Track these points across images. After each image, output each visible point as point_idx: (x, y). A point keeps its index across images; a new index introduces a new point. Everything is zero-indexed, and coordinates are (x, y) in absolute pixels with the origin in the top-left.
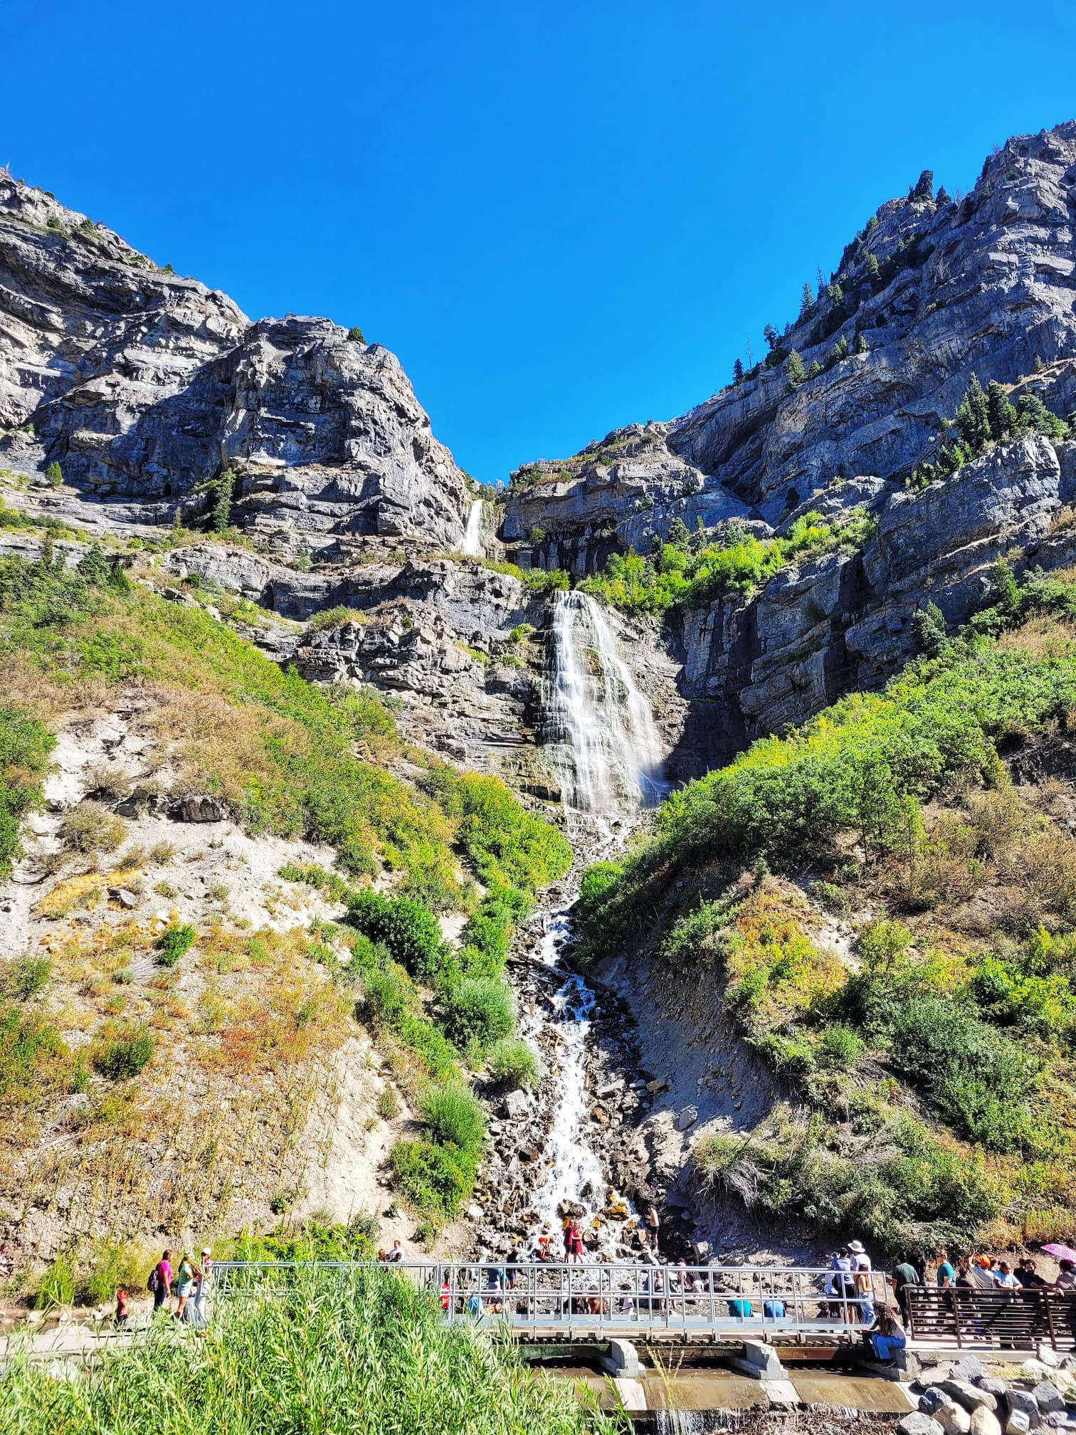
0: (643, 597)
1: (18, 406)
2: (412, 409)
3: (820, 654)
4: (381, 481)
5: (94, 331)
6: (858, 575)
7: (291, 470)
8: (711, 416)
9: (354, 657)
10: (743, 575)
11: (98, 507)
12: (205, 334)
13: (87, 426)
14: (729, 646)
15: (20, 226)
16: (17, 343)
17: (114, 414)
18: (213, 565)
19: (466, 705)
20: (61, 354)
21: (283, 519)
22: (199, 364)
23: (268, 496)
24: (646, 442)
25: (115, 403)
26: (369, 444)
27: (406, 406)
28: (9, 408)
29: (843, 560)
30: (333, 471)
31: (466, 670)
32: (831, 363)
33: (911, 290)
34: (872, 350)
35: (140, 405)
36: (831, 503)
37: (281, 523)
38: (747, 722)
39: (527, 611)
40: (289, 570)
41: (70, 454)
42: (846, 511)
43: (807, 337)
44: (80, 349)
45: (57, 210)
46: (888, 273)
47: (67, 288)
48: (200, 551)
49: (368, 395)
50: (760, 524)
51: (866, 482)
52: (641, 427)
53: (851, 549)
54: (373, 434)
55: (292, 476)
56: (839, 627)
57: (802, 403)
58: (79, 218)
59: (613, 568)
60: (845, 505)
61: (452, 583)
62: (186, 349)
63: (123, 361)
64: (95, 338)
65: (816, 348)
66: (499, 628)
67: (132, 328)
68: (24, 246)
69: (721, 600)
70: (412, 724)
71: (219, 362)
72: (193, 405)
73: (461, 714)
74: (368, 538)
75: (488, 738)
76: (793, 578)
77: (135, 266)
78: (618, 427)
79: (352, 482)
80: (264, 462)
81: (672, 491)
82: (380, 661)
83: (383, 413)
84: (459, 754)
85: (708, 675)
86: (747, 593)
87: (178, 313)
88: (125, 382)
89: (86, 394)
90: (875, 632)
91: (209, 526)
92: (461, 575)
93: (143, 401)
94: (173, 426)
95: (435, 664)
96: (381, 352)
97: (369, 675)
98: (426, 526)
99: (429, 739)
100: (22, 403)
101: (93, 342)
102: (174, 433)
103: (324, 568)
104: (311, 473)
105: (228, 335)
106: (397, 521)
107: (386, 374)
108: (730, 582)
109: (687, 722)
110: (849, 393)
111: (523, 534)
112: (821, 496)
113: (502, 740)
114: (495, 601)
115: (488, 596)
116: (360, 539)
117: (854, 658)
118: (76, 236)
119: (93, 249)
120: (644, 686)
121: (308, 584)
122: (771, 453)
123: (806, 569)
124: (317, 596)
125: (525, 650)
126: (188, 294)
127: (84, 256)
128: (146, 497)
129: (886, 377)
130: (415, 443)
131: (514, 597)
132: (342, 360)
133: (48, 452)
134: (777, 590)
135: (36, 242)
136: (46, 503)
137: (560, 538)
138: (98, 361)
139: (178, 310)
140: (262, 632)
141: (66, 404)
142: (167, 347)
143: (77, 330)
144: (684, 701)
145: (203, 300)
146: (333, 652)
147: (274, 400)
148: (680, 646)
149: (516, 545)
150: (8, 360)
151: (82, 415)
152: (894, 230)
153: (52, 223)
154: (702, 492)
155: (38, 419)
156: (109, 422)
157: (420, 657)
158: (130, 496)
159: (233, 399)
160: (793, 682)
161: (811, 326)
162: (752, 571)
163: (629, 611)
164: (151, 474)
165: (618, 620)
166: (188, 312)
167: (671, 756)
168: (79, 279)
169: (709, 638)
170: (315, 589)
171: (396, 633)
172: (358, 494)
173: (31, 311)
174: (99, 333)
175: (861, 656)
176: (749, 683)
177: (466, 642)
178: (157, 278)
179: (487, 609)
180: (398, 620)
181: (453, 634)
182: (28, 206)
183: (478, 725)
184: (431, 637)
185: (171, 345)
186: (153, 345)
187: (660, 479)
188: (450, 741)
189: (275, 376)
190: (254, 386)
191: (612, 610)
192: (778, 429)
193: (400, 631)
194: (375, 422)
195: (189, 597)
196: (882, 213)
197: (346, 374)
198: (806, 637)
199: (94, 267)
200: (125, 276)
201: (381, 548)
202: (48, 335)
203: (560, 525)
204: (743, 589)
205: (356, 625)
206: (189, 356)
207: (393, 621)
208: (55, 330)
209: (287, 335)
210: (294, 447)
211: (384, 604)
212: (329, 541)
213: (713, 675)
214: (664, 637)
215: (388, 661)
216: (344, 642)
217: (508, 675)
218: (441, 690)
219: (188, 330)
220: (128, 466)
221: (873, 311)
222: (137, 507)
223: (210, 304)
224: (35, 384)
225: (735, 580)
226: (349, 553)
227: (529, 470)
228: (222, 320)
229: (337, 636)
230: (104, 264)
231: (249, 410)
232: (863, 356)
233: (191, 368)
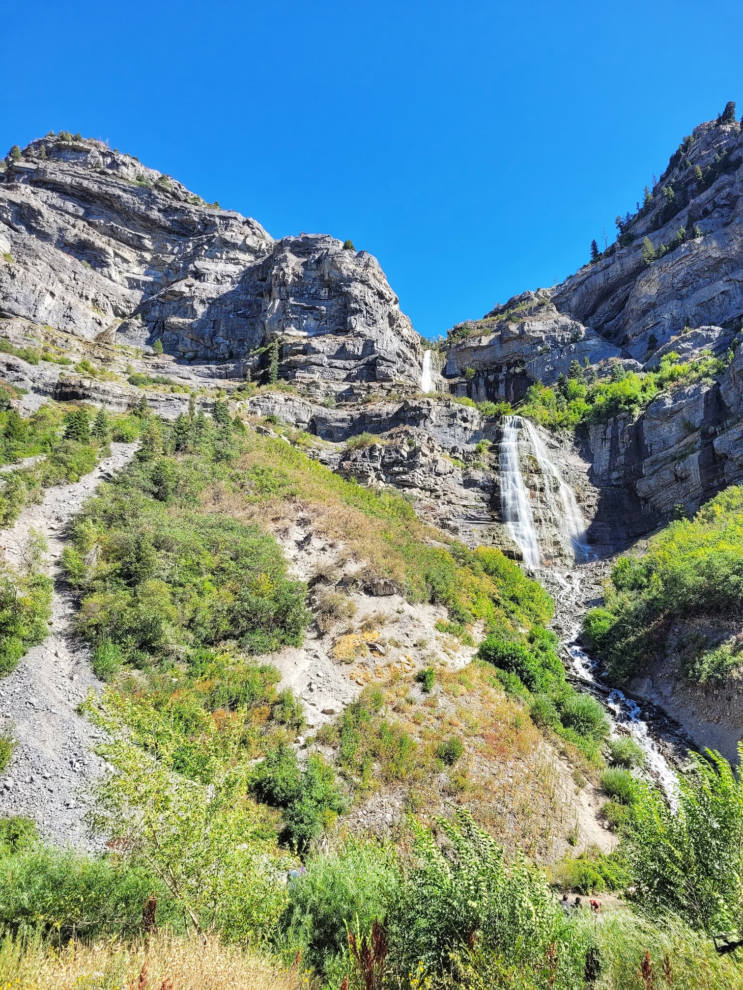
0: (561, 418)
1: (129, 302)
2: (387, 293)
3: (695, 456)
4: (375, 344)
5: (173, 250)
6: (717, 400)
7: (314, 339)
8: (581, 283)
9: (379, 467)
10: (630, 401)
11: (188, 368)
12: (246, 249)
13: (175, 314)
14: (624, 450)
15: (121, 182)
16: (125, 261)
17: (192, 306)
18: (277, 407)
19: (452, 496)
20: (153, 266)
21: (313, 373)
22: (243, 269)
23: (302, 358)
24: (541, 305)
25: (192, 298)
26: (363, 319)
27: (384, 291)
28: (123, 304)
29: (705, 389)
30: (342, 339)
31: (450, 473)
32: (674, 246)
33: (728, 190)
34: (705, 235)
35: (208, 299)
36: (684, 345)
37: (312, 376)
38: (642, 503)
39: (485, 430)
40: (323, 408)
41: (165, 333)
42: (696, 351)
43: (649, 224)
44: (164, 262)
45: (141, 169)
46: (710, 179)
47: (153, 222)
48: (268, 398)
49: (360, 286)
50: (633, 361)
51: (708, 330)
52: (533, 293)
53: (710, 381)
54: (365, 312)
55: (316, 343)
56: (708, 437)
57: (655, 274)
58: (156, 174)
59: (531, 397)
60: (694, 347)
61: (434, 414)
62: (234, 259)
63: (194, 269)
64: (173, 254)
65: (657, 232)
66: (467, 443)
67: (198, 247)
68: (124, 195)
69: (615, 418)
70: (424, 511)
71: (257, 268)
72: (242, 297)
73: (450, 502)
74: (371, 384)
75: (468, 518)
76: (669, 402)
77: (196, 204)
78: (516, 294)
79: (356, 346)
80: (294, 335)
81: (563, 339)
82: (396, 469)
83: (371, 299)
84: (455, 530)
85: (610, 470)
86: (634, 413)
87: (227, 235)
88: (197, 283)
89: (173, 293)
90: (736, 440)
91: (265, 379)
92: (439, 408)
93: (210, 296)
94: (230, 312)
95: (431, 470)
96: (366, 256)
97: (389, 479)
98: (406, 373)
99: (436, 521)
100: (131, 300)
101: (173, 257)
102: (231, 316)
103: (345, 405)
104: (327, 341)
105: (260, 248)
106: (389, 372)
107: (370, 270)
108: (621, 406)
109: (600, 503)
110: (689, 266)
111: (459, 372)
112: (677, 341)
113: (478, 519)
114: (464, 425)
115: (460, 422)
116: (366, 385)
117: (721, 458)
118: (156, 186)
119: (168, 195)
120: (567, 479)
121: (338, 417)
122: (632, 310)
123: (678, 395)
124: (345, 425)
125: (486, 457)
126: (231, 222)
127: (163, 200)
128: (219, 360)
129: (716, 254)
130: (390, 316)
131: (476, 422)
132: (342, 263)
133: (151, 333)
134: (658, 411)
135: (132, 192)
136: (157, 367)
137: (485, 374)
138: (177, 270)
139: (227, 233)
140: (317, 452)
141: (160, 300)
142: (221, 258)
143: (161, 249)
144: (596, 489)
145: (241, 225)
146: (366, 464)
147: (297, 292)
148: (588, 451)
149: (456, 380)
150: (120, 272)
151: (171, 307)
152: (708, 145)
153: (139, 179)
154: (585, 339)
155: (143, 309)
156: (189, 310)
157: (422, 466)
158: (206, 360)
159: (270, 292)
160: (676, 476)
161: (651, 216)
162: (636, 398)
163: (552, 428)
164: (219, 344)
165: (545, 434)
166: (234, 234)
167: (591, 528)
168: (161, 215)
169: (608, 445)
170: (343, 420)
171: (405, 450)
172: (359, 354)
173: (132, 239)
174: (175, 251)
175: (726, 457)
176: (642, 476)
177: (448, 454)
178: (210, 212)
179: (459, 431)
180: (405, 441)
181: (440, 449)
182: (123, 167)
183: (461, 510)
184: (427, 452)
185: (224, 257)
186: (213, 257)
187: (554, 331)
188: (449, 522)
189: (297, 276)
190: (284, 284)
191: (542, 428)
192: (637, 293)
193: (407, 449)
194: (366, 304)
195: (271, 431)
196: (697, 133)
197: (345, 272)
198: (682, 444)
199: (170, 207)
200: (190, 212)
201: (381, 390)
202: (144, 254)
203: (485, 365)
204: (631, 410)
205: (379, 446)
206: (236, 264)
207: (402, 442)
208: (148, 250)
209: (303, 248)
210: (313, 323)
211: (393, 430)
212: (345, 386)
213: (613, 470)
214: (576, 444)
215: (401, 469)
216: (372, 457)
217: (478, 475)
218: (436, 487)
219: (234, 246)
220: (203, 339)
221: (700, 205)
222: (213, 367)
223: (246, 227)
224: (138, 287)
225: (625, 404)
226: (360, 395)
227: (461, 328)
228: (255, 238)
229: (367, 453)
230: (176, 204)
231: (281, 300)
232: (698, 240)
233: (238, 272)
